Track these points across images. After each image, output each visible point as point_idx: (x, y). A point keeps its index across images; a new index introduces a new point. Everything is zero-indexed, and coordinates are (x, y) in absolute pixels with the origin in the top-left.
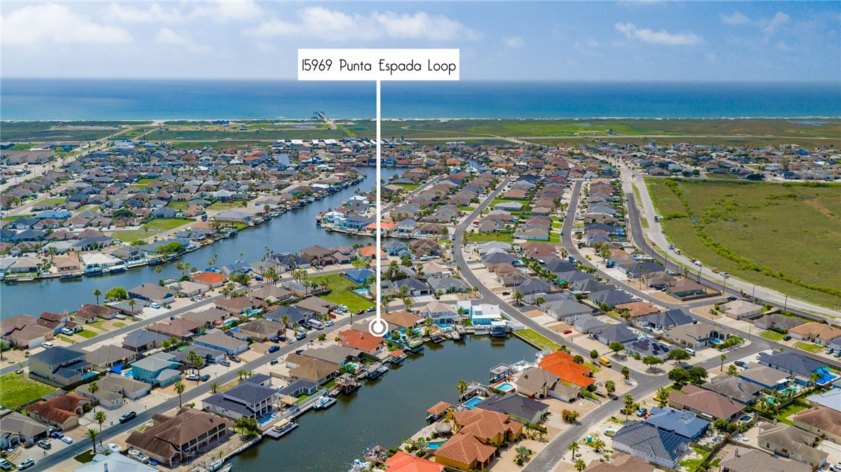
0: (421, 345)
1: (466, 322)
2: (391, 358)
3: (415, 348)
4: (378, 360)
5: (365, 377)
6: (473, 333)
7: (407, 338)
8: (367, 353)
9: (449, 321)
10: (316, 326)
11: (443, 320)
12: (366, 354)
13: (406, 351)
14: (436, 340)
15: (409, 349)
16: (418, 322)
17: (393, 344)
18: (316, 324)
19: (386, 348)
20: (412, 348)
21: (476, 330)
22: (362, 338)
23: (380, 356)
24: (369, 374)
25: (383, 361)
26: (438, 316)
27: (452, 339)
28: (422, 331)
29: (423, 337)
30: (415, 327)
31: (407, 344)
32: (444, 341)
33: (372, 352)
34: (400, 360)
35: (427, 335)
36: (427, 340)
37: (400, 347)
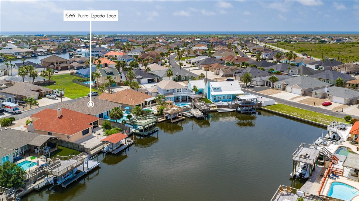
0: (154, 126)
1: (205, 100)
2: (106, 146)
3: (146, 129)
4: (83, 150)
5: (47, 186)
6: (216, 111)
7: (134, 117)
8: (66, 139)
9: (185, 99)
10: (10, 110)
11: (177, 98)
12: (62, 142)
13: (131, 135)
14: (173, 119)
15: (137, 131)
16: (148, 100)
17: (112, 125)
18: (10, 107)
19: (101, 131)
20: (142, 131)
21: (219, 107)
22: (61, 117)
23: (89, 144)
24: (56, 179)
25: (92, 152)
26: (171, 94)
27: (193, 118)
28: (154, 109)
29: (156, 115)
30: (144, 107)
31: (134, 125)
32: (183, 120)
33: (75, 138)
34: (123, 148)
35: (161, 113)
36: (161, 119)
37: (122, 129)
